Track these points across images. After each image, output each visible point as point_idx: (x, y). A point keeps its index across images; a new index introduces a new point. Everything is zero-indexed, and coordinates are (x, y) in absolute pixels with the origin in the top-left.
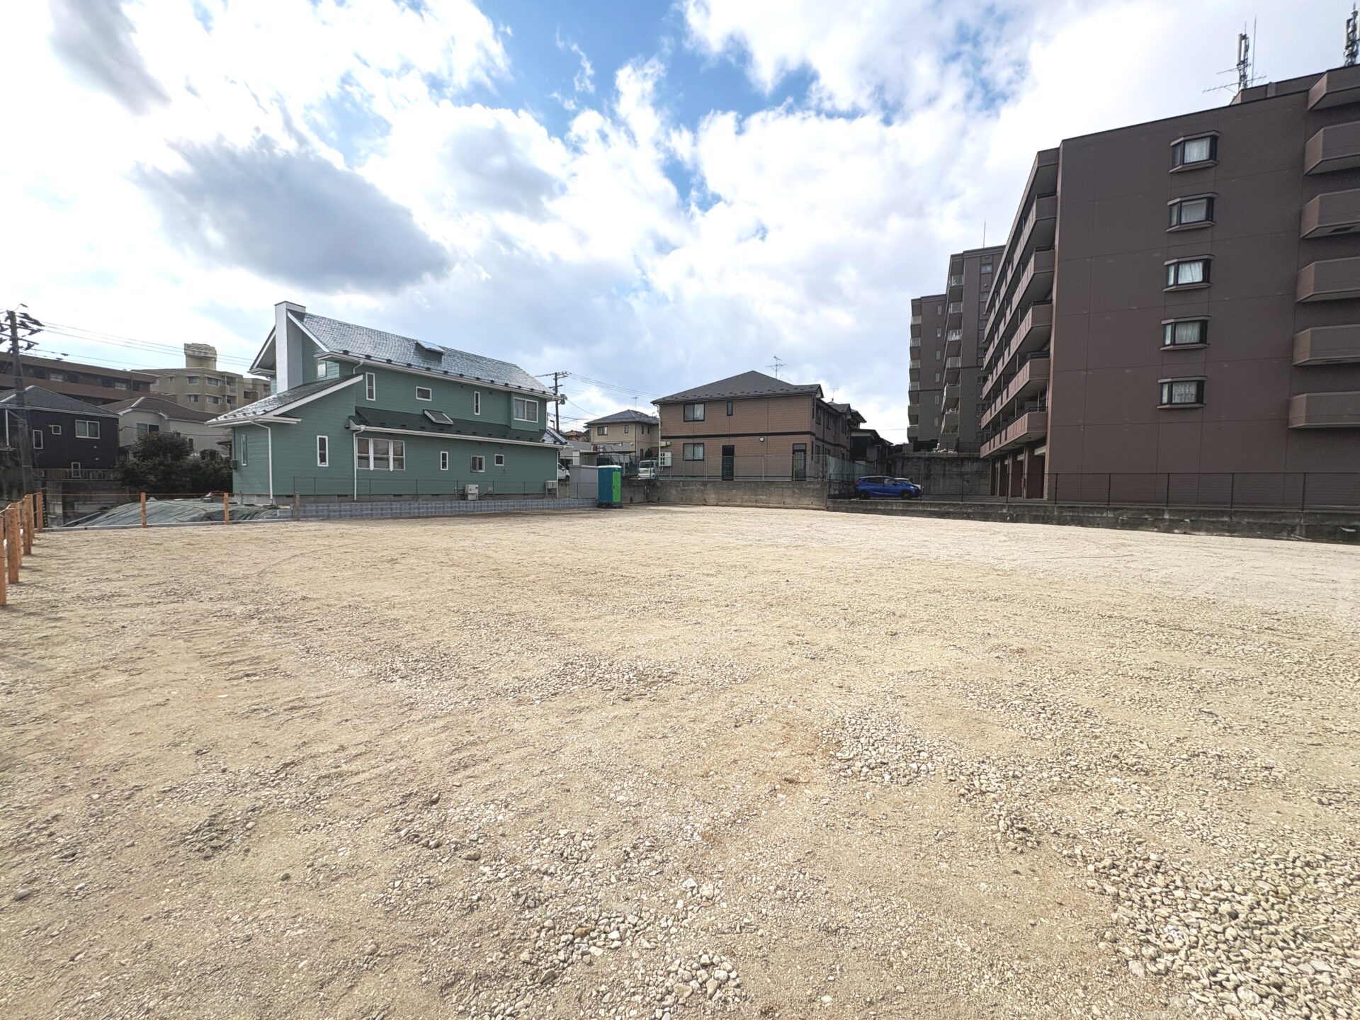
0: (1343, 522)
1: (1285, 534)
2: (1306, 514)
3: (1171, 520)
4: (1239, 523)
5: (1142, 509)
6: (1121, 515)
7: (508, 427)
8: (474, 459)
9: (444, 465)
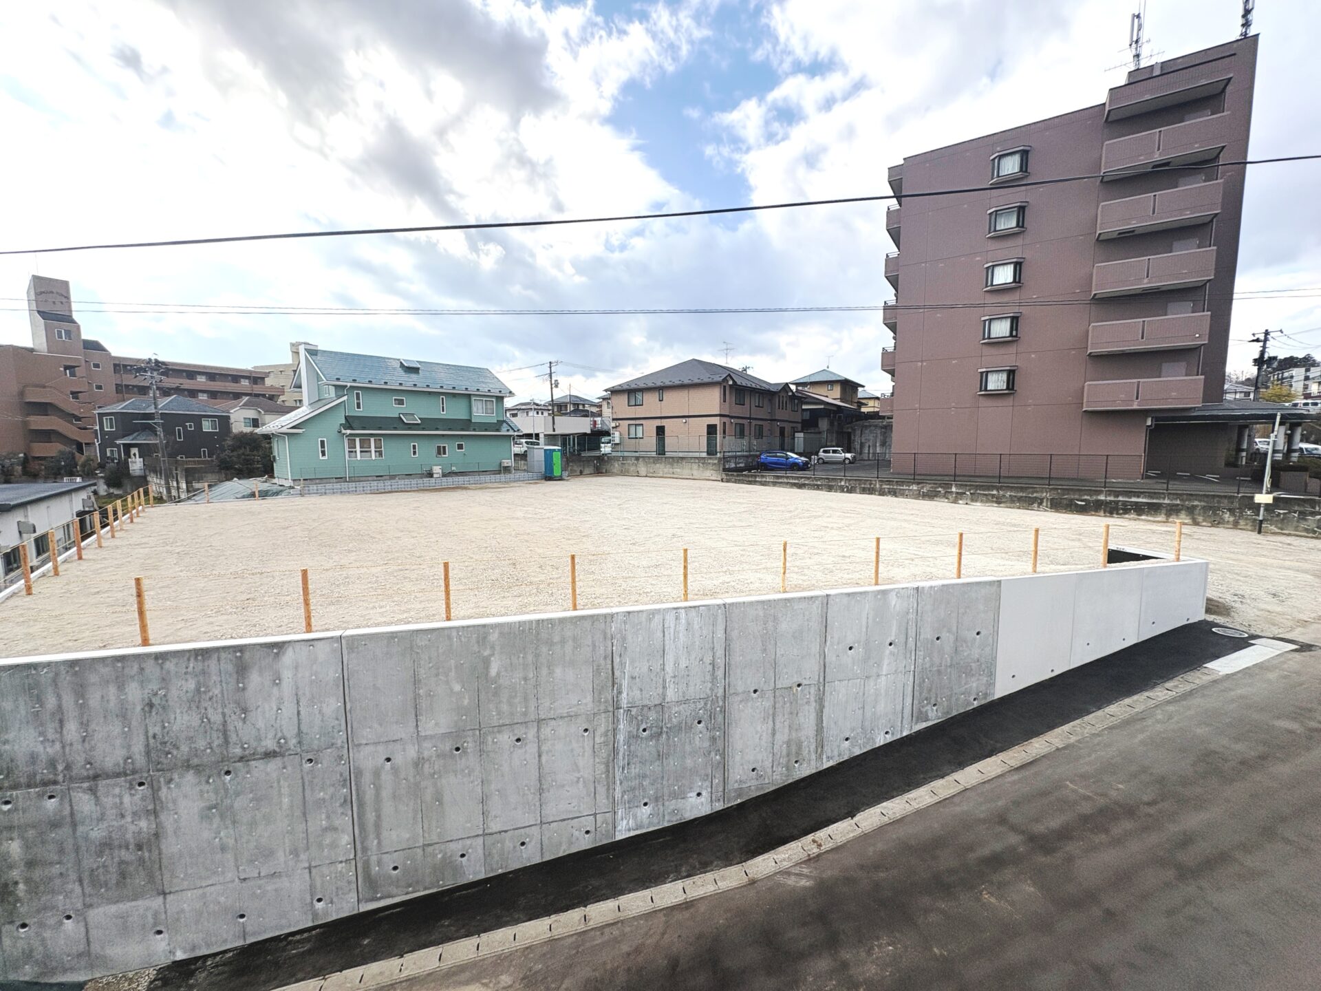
0: (1076, 497)
1: (1036, 505)
2: (1052, 489)
3: (957, 493)
4: (1004, 496)
5: (936, 484)
6: (923, 488)
7: (470, 420)
8: (439, 447)
9: (415, 453)
